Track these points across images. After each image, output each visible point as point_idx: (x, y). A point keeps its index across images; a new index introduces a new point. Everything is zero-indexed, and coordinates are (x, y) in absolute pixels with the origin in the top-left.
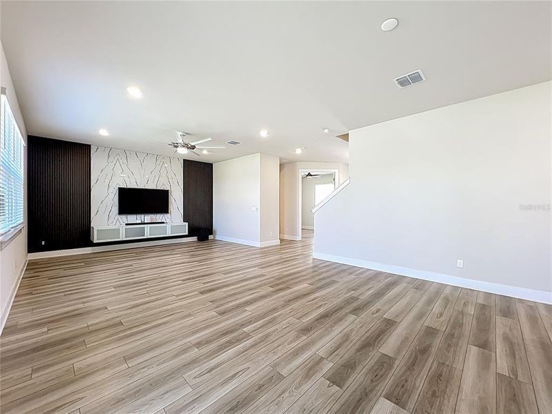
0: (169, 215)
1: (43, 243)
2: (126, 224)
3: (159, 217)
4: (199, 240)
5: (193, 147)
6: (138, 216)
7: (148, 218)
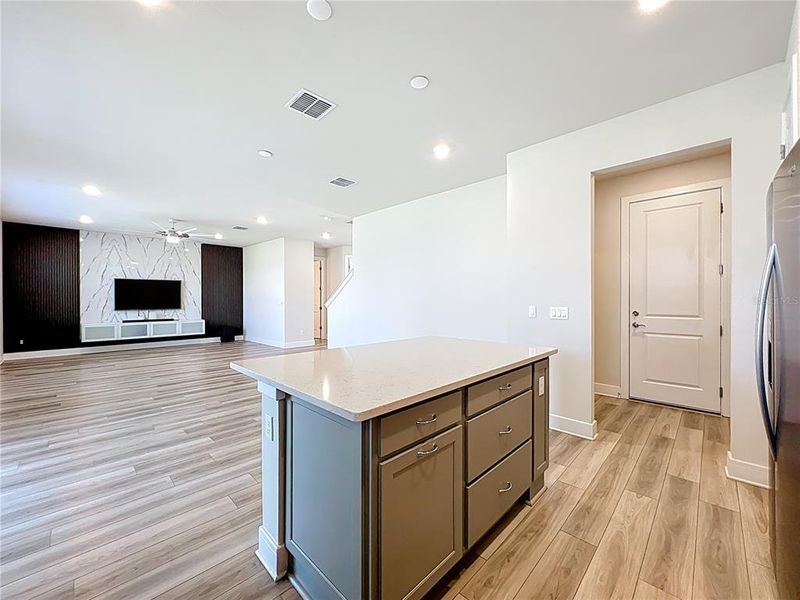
0: (181, 311)
1: (22, 342)
2: (124, 322)
3: (168, 313)
4: (224, 341)
5: (186, 236)
6: (141, 312)
7: (153, 314)
